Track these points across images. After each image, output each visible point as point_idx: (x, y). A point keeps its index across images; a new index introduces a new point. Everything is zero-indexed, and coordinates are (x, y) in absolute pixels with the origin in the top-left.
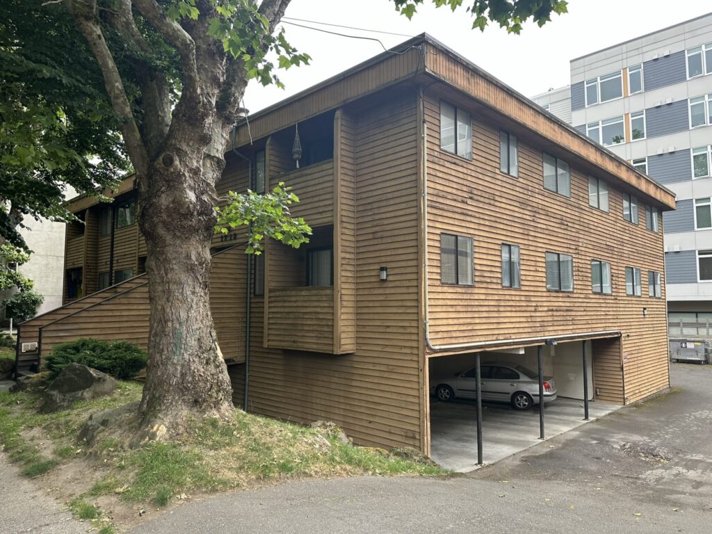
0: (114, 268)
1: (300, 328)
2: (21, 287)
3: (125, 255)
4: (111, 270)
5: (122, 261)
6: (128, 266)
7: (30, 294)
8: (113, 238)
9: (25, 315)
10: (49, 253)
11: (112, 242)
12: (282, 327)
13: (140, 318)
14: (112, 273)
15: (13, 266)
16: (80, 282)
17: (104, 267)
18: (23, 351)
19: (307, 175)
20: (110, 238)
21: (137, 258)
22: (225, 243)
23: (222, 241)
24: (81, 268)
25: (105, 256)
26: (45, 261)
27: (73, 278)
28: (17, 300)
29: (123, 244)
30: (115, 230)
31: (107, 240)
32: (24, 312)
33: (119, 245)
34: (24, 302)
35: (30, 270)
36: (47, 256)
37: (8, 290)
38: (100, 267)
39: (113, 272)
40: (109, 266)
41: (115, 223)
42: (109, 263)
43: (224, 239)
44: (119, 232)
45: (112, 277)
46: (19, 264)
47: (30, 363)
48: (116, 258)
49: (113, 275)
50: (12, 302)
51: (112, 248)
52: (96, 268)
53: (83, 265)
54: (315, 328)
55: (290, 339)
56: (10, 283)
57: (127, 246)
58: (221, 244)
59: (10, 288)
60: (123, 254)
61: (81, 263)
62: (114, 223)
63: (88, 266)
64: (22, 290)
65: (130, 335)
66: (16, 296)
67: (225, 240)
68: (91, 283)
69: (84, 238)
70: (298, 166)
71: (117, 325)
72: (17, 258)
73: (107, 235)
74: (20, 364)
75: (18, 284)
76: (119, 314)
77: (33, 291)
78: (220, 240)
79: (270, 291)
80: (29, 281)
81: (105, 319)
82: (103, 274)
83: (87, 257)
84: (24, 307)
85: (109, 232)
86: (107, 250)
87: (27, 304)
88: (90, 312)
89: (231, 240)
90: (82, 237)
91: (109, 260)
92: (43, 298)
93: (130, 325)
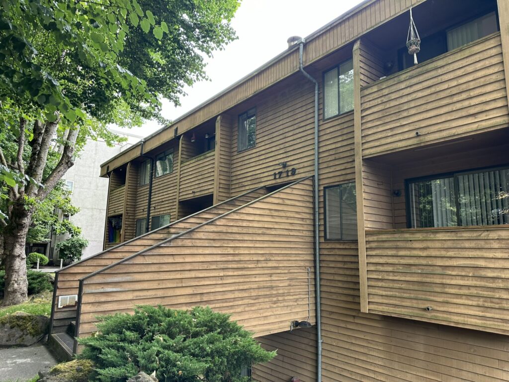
0: (151, 215)
1: (438, 290)
2: (72, 233)
3: (163, 202)
4: (149, 216)
5: (159, 207)
6: (165, 212)
7: (78, 238)
8: (151, 187)
9: (73, 256)
10: (94, 207)
11: (151, 190)
12: (396, 285)
13: (205, 266)
14: (149, 219)
15: (67, 216)
16: (120, 228)
17: (142, 213)
18: (59, 307)
19: (436, 69)
20: (149, 187)
21: (177, 203)
22: (279, 181)
23: (275, 178)
24: (121, 215)
25: (143, 204)
26: (91, 213)
27: (113, 225)
28: (68, 243)
29: (161, 191)
30: (153, 179)
31: (146, 189)
32: (72, 253)
33: (157, 193)
34: (73, 246)
35: (79, 220)
36: (92, 209)
37: (62, 235)
38: (138, 214)
39: (151, 217)
40: (147, 213)
41: (154, 174)
42: (146, 210)
43: (277, 176)
44: (157, 181)
45: (149, 222)
46: (72, 215)
47: (67, 323)
48: (154, 205)
49: (150, 220)
50: (64, 245)
51: (150, 196)
52: (134, 215)
53: (123, 212)
54: (474, 291)
55: (415, 305)
56: (64, 230)
57: (165, 194)
58: (274, 182)
59: (63, 234)
60: (161, 200)
61: (122, 211)
62: (152, 173)
63: (128, 213)
64: (72, 236)
65: (193, 289)
66: (67, 240)
67: (280, 178)
68: (129, 228)
69: (125, 188)
70: (416, 61)
71: (179, 276)
72: (70, 210)
73: (145, 185)
74: (54, 323)
75: (70, 230)
76: (181, 260)
77: (80, 237)
78: (272, 177)
79: (368, 233)
80: (78, 228)
81: (165, 268)
82: (140, 220)
83: (127, 205)
84: (73, 249)
85: (148, 182)
86: (145, 199)
87: (75, 247)
88: (146, 258)
89: (288, 176)
90: (125, 187)
91: (147, 207)
92: (88, 242)
93: (193, 276)
